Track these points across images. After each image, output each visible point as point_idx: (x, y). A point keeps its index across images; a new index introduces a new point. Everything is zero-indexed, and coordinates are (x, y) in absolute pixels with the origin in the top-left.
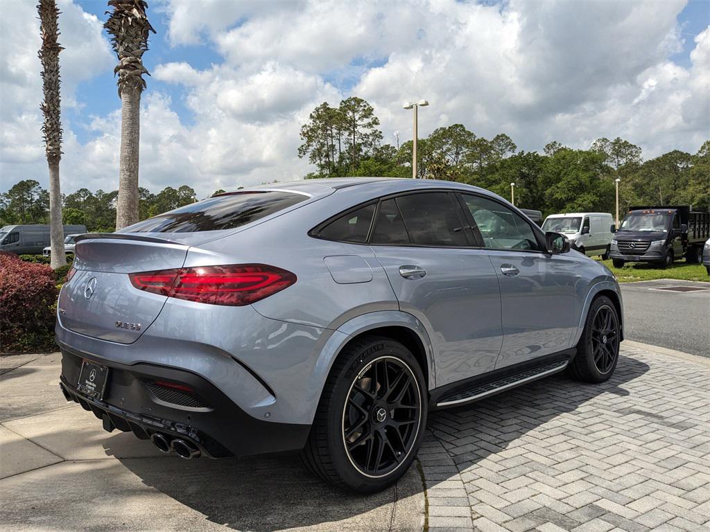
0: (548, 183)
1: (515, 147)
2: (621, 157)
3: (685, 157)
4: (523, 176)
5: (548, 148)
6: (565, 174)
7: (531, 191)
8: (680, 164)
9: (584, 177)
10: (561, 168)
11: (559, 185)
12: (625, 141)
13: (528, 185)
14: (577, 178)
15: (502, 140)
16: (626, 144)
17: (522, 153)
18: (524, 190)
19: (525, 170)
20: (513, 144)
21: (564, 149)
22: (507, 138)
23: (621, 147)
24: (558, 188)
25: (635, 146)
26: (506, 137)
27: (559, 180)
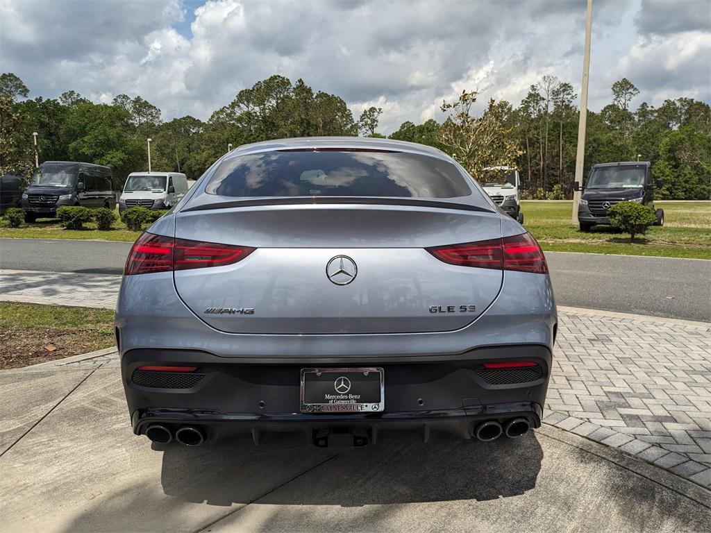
0: (73, 136)
1: (27, 91)
2: (142, 116)
3: (197, 123)
4: (43, 125)
5: (65, 97)
6: (91, 128)
7: (53, 143)
8: (193, 129)
9: (112, 133)
10: (86, 120)
11: (86, 139)
12: (145, 101)
13: (49, 135)
14: (105, 133)
15: (11, 80)
16: (146, 105)
17: (40, 99)
18: (45, 141)
19: (45, 119)
20: (24, 87)
21: (84, 101)
22: (17, 79)
23: (142, 106)
24: (84, 141)
25: (155, 107)
26: (16, 77)
27: (84, 133)
